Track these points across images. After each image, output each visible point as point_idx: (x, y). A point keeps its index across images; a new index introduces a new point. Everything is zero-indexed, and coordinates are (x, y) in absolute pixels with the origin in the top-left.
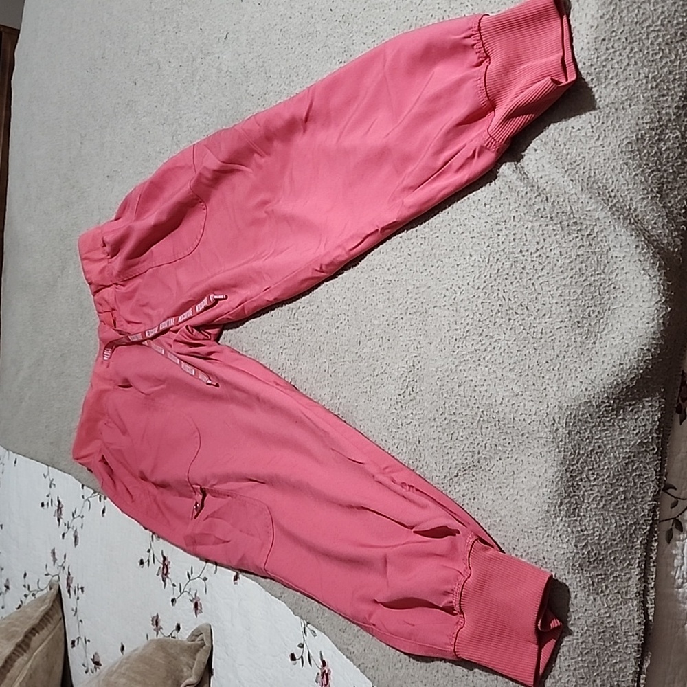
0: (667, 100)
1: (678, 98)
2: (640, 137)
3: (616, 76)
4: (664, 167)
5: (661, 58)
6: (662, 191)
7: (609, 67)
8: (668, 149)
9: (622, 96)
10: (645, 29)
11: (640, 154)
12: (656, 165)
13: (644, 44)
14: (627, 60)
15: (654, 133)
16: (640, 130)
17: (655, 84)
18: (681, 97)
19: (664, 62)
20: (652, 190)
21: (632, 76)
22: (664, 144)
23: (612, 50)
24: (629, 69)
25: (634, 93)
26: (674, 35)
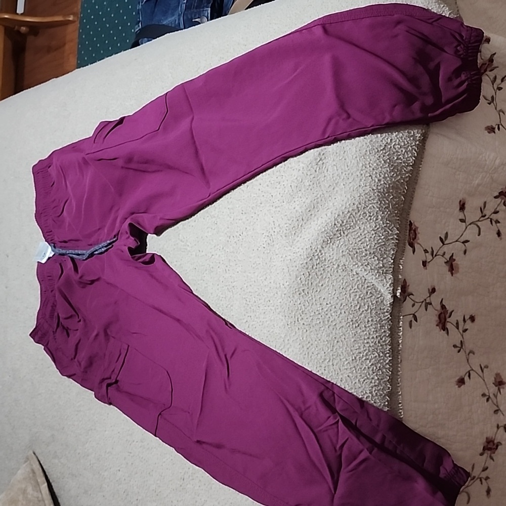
0: (366, 334)
1: (372, 333)
2: (354, 358)
3: (334, 320)
4: (372, 376)
5: (359, 309)
6: (372, 392)
7: (329, 315)
8: (372, 364)
9: (339, 333)
10: (348, 292)
11: (356, 369)
12: (366, 376)
13: (348, 301)
14: (339, 310)
15: (361, 355)
16: (353, 354)
17: (357, 325)
18: (374, 331)
19: (361, 310)
20: (366, 393)
21: (343, 321)
22: (370, 362)
23: (330, 305)
24: (341, 316)
25: (346, 331)
26: (366, 294)
